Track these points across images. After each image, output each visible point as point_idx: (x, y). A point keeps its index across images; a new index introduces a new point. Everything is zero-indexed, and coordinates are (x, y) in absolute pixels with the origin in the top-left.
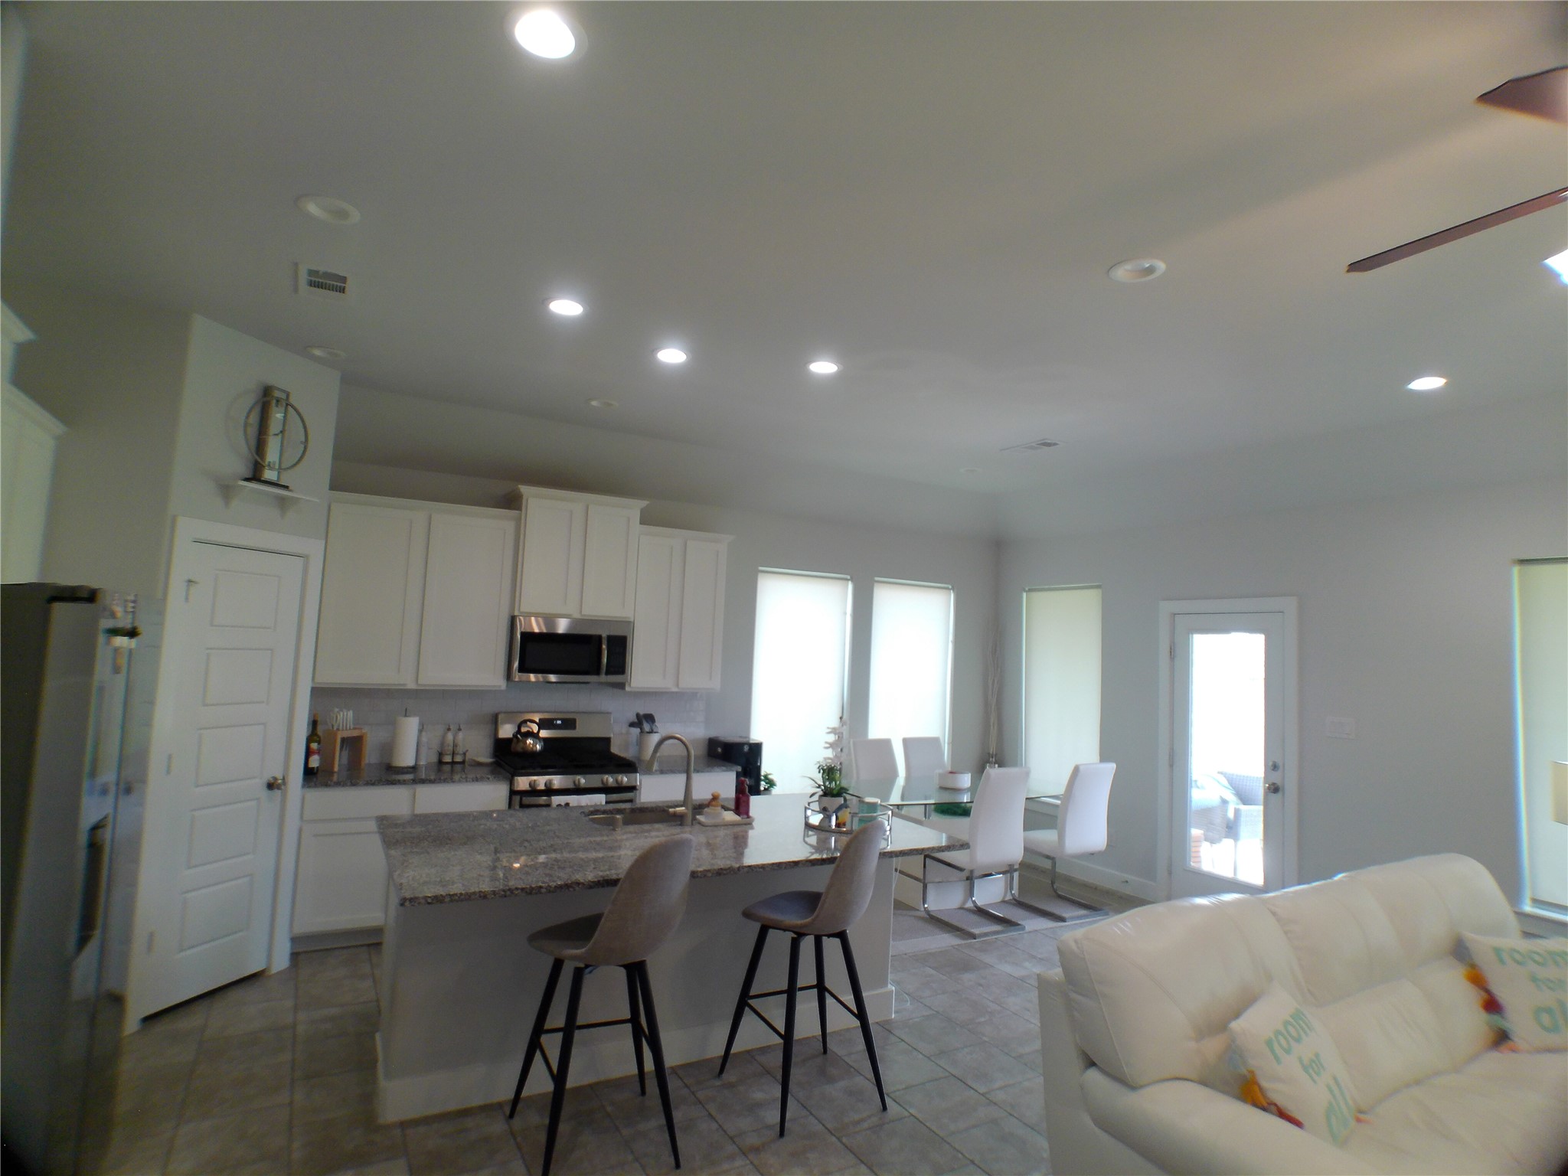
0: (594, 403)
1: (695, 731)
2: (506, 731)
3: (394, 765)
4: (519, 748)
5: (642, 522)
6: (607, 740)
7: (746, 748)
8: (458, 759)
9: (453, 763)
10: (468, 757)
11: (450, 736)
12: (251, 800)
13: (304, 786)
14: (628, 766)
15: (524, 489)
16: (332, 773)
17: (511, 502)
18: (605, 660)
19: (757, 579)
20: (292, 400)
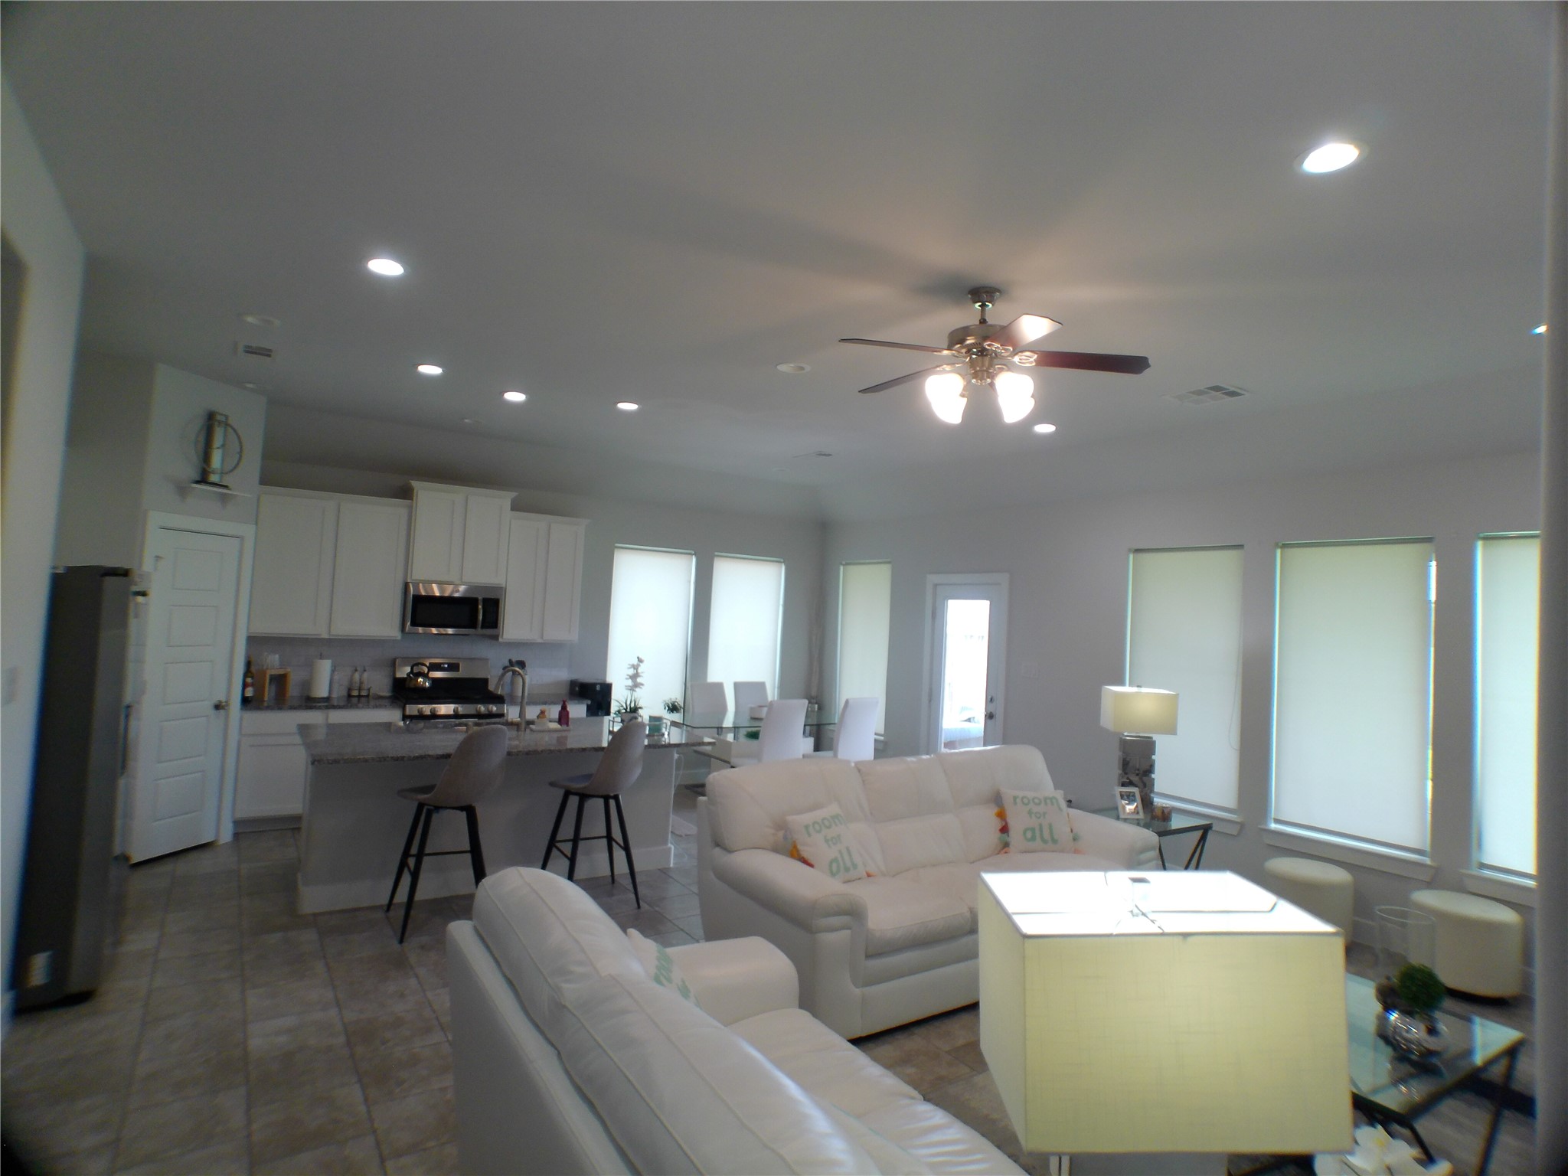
0: (466, 421)
1: (560, 674)
2: (404, 672)
3: (314, 696)
4: (412, 685)
5: (513, 509)
6: (485, 681)
7: (598, 688)
8: (364, 693)
9: (359, 696)
10: (372, 691)
11: (357, 676)
12: (201, 717)
13: (241, 709)
14: (499, 700)
15: (415, 484)
16: (263, 701)
17: (405, 493)
18: (480, 617)
19: (613, 554)
20: (230, 421)
